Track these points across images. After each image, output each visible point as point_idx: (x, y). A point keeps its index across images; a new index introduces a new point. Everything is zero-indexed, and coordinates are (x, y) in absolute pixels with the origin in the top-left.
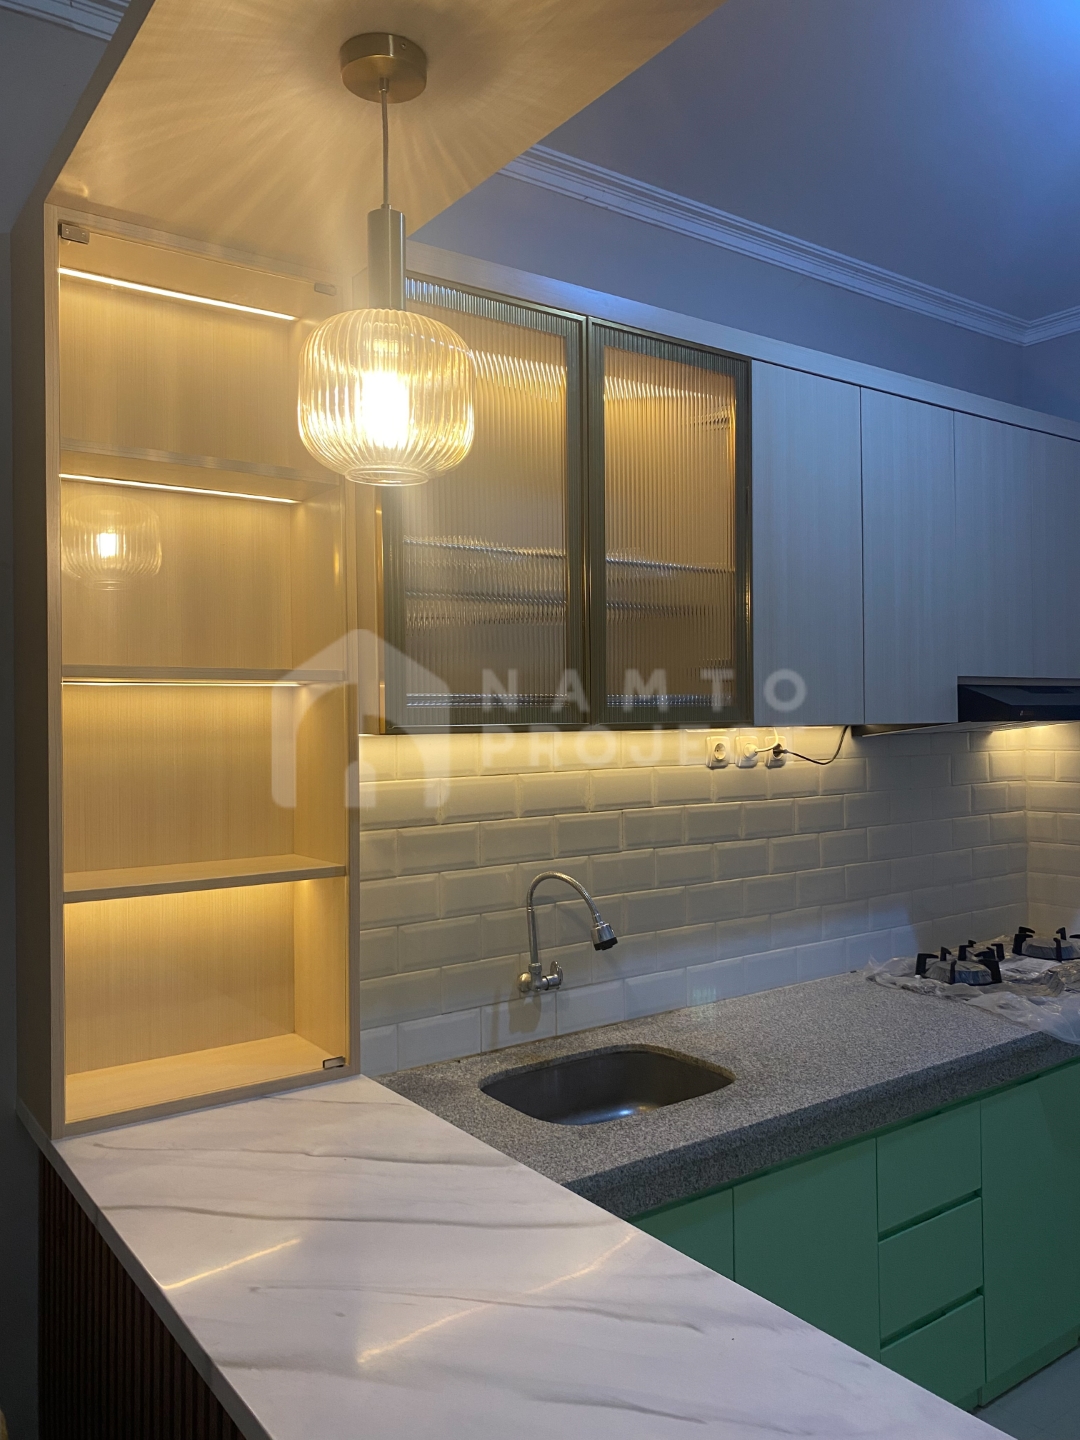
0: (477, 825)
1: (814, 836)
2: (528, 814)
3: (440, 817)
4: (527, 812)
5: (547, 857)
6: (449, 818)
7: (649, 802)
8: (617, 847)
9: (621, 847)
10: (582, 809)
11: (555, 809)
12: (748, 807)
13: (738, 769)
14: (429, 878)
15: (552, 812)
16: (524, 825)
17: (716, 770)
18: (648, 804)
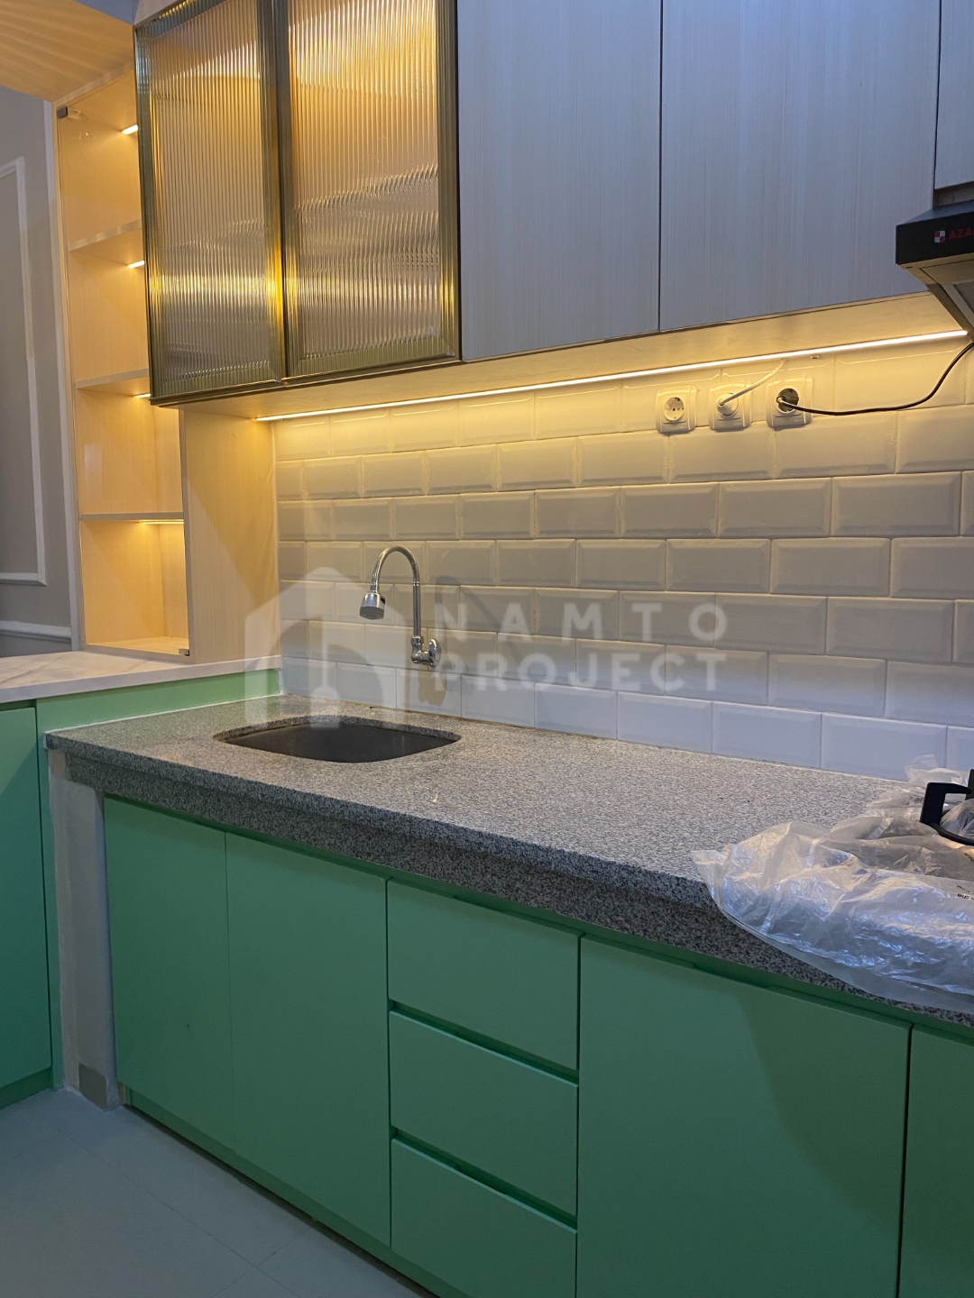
0: (390, 501)
1: (880, 542)
2: (435, 491)
3: (362, 492)
4: (433, 489)
5: (452, 537)
6: (368, 492)
7: (569, 481)
8: (527, 533)
9: (532, 535)
10: (488, 488)
11: (459, 488)
12: (729, 490)
13: (713, 433)
14: (356, 545)
15: (457, 490)
16: (431, 502)
17: (672, 437)
18: (568, 483)
